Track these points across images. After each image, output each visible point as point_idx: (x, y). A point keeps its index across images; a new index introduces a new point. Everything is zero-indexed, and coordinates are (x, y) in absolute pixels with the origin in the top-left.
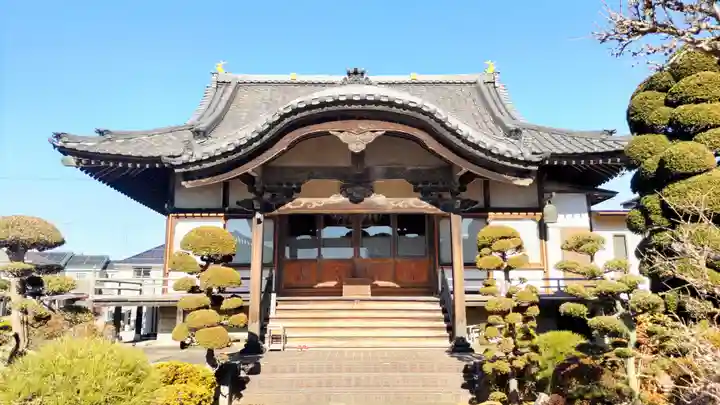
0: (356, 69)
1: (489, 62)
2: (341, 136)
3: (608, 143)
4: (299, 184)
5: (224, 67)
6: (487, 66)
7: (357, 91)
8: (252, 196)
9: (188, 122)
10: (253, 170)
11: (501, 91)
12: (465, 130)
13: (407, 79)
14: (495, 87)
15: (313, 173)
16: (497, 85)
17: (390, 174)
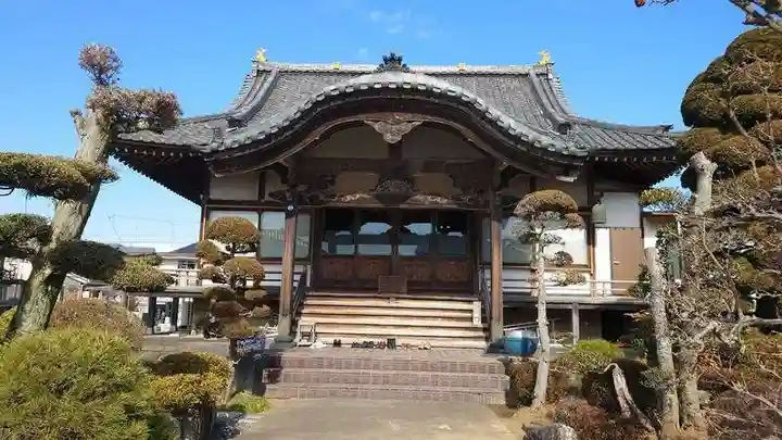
0: (393, 55)
1: (542, 53)
2: (376, 127)
3: (663, 139)
4: (334, 177)
5: (264, 54)
6: (541, 58)
7: (393, 78)
8: (284, 188)
9: (226, 111)
10: (285, 160)
11: (554, 83)
12: (507, 121)
13: (455, 69)
14: (548, 80)
15: (348, 165)
16: (550, 76)
17: (429, 167)
